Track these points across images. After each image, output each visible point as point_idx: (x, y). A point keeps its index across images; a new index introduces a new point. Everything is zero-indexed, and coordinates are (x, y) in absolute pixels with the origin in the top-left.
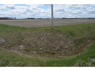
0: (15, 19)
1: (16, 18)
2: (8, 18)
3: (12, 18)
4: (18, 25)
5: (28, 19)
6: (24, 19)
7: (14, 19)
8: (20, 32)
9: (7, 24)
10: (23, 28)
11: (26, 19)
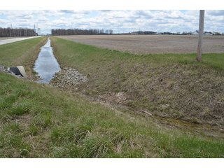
0: (111, 34)
1: (111, 31)
2: (95, 30)
3: (105, 32)
4: (116, 48)
5: (140, 33)
6: (130, 34)
7: (107, 34)
8: (119, 63)
9: (93, 45)
10: (127, 54)
11: (134, 33)
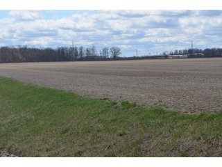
0: (115, 58)
1: (116, 51)
2: (73, 50)
3: (98, 53)
4: (129, 96)
5: (192, 54)
6: (165, 57)
7: (105, 59)
8: (137, 137)
9: (66, 88)
10: (159, 112)
11: (176, 55)
